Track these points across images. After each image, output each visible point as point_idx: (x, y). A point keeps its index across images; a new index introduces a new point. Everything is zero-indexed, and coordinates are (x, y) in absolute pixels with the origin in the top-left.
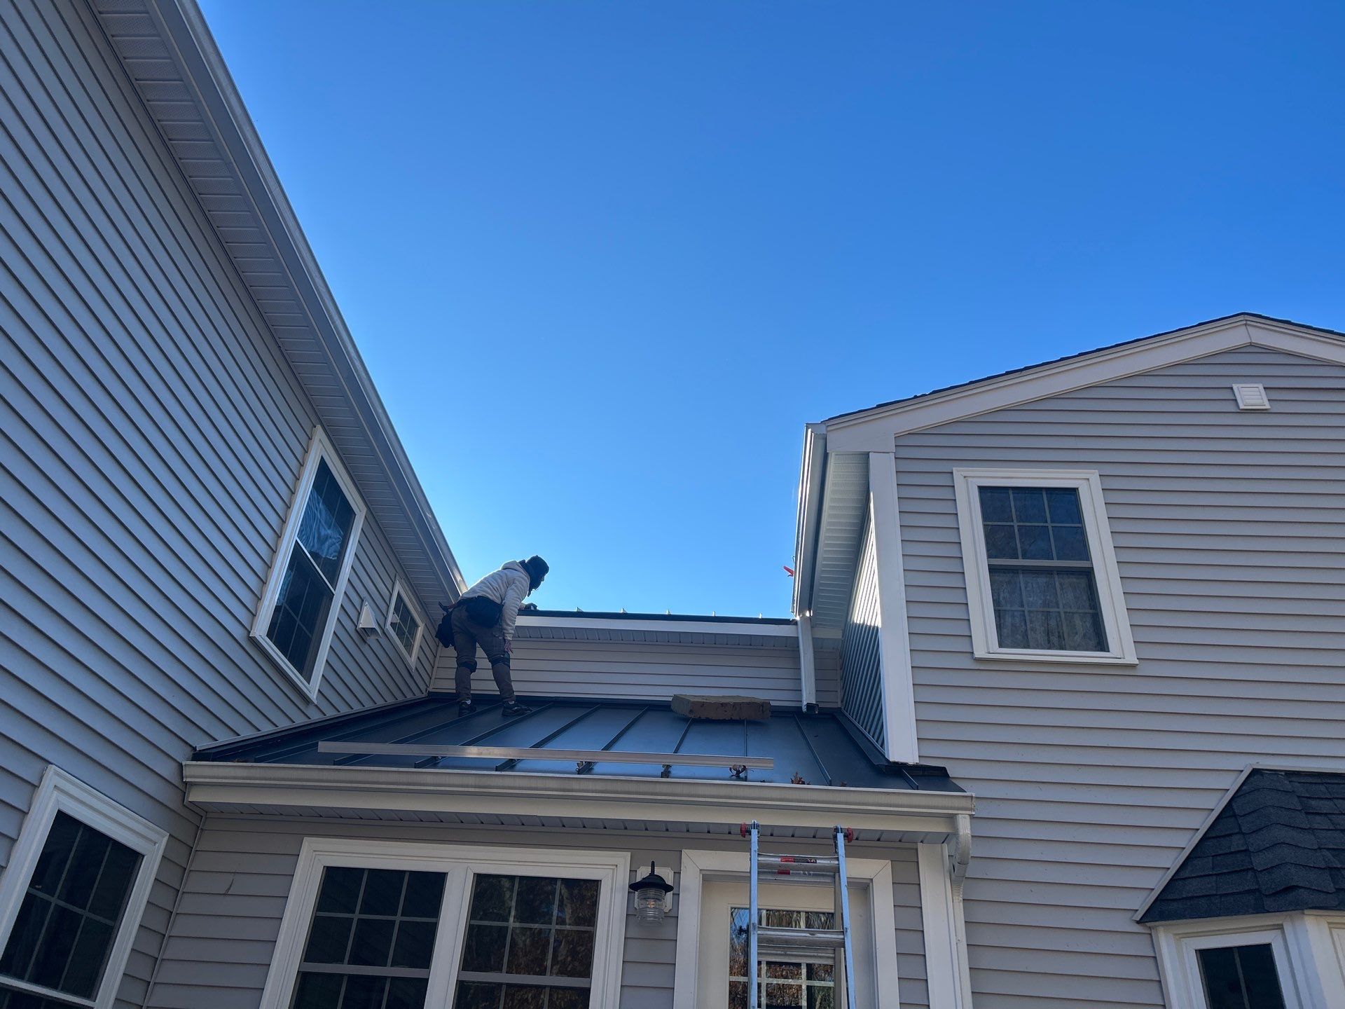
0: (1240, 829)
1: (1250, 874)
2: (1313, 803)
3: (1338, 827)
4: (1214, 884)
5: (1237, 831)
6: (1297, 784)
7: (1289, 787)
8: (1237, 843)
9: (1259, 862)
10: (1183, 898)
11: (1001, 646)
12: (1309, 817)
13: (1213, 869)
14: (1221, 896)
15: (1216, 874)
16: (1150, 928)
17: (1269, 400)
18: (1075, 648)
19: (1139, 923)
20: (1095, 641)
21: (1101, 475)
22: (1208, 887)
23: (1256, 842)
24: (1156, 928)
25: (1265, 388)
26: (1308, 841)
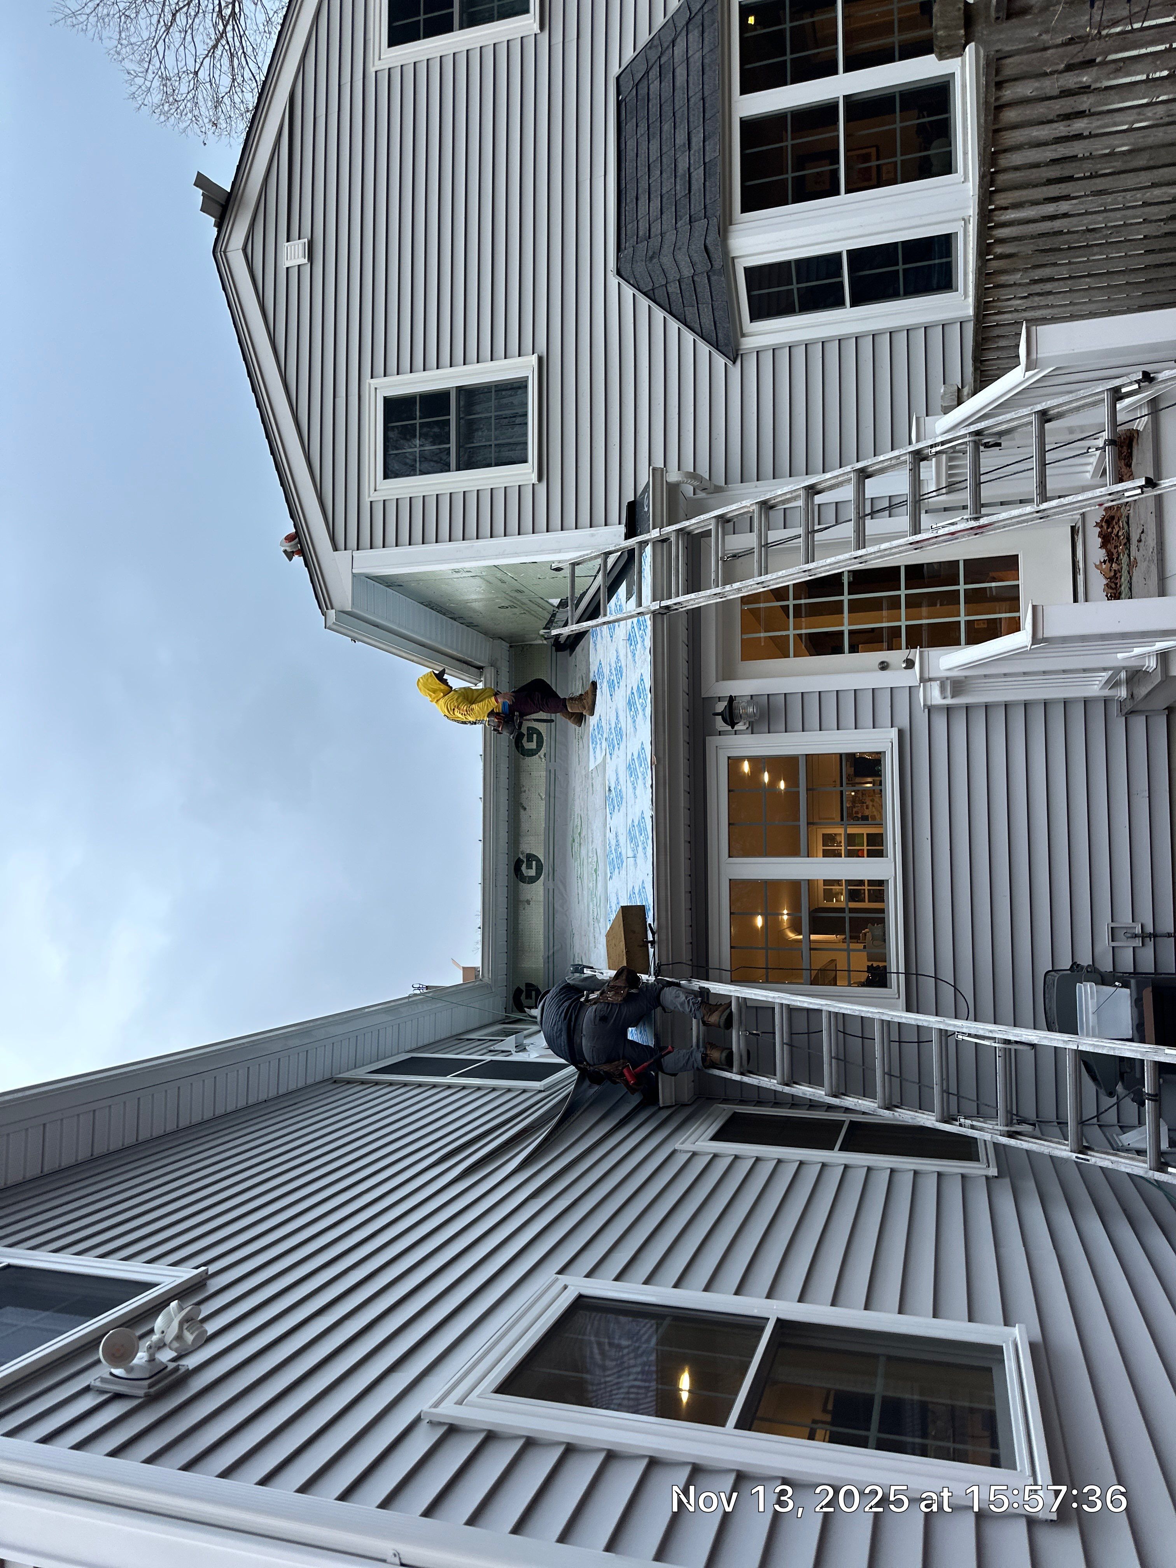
0: (663, 285)
1: (696, 278)
2: (641, 233)
3: (659, 216)
4: (704, 305)
5: (664, 287)
6: (627, 244)
7: (631, 250)
8: (673, 288)
9: (687, 272)
10: (715, 328)
11: (525, 461)
12: (652, 236)
13: (693, 306)
14: (712, 300)
15: (697, 303)
16: (737, 355)
17: (299, 239)
18: (525, 404)
19: (734, 362)
20: (519, 388)
21: (372, 378)
22: (706, 311)
23: (673, 274)
24: (737, 350)
25: (288, 241)
26: (670, 237)
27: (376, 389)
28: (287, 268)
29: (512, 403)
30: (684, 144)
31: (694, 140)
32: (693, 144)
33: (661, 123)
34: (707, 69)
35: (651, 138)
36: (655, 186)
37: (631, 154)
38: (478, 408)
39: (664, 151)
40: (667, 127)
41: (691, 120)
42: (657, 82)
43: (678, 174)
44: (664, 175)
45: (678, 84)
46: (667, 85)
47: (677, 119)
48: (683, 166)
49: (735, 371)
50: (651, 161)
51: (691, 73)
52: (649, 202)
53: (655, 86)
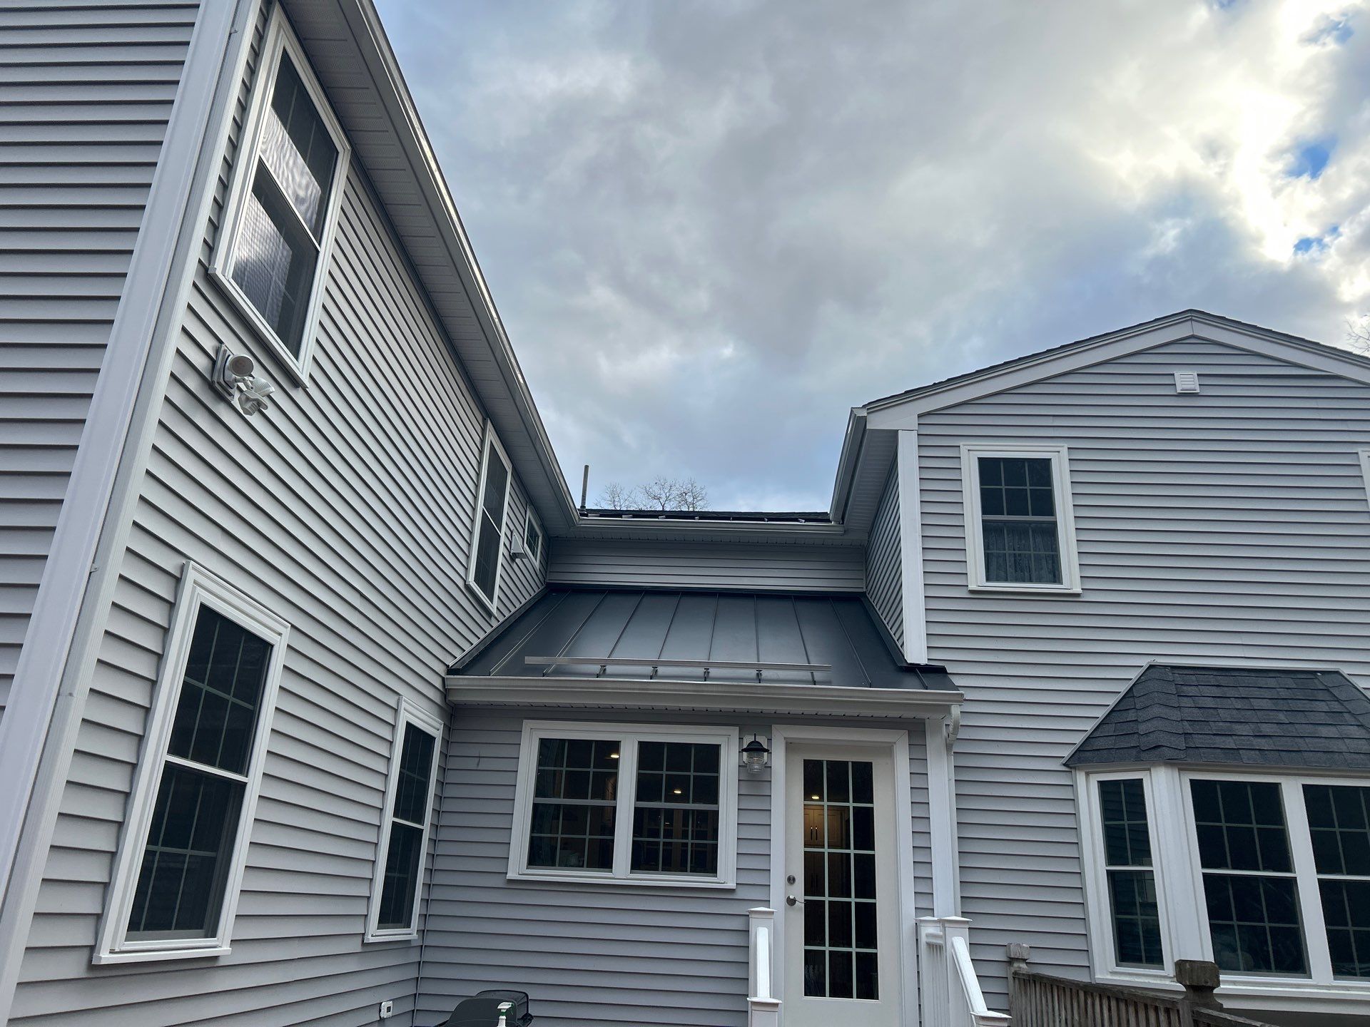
0: (1135, 706)
1: (1136, 735)
2: (1185, 688)
3: (1197, 706)
4: (1113, 742)
5: (1133, 707)
6: (1177, 675)
7: (1171, 678)
8: (1131, 715)
9: (1142, 728)
10: (1094, 750)
11: (988, 579)
12: (1180, 698)
13: (1114, 731)
14: (1115, 749)
15: (1116, 736)
16: (1071, 768)
17: (1200, 385)
18: (1040, 580)
19: (1064, 765)
20: (1054, 576)
21: (1069, 448)
22: (1109, 743)
23: (1143, 715)
24: (1075, 768)
25: (1198, 375)
26: (1175, 715)
27: (1059, 452)
28: (1173, 375)
29: (1042, 569)
30: (1261, 732)
31: (1262, 741)
32: (1259, 740)
33: (1286, 711)
34: (1329, 756)
35: (1274, 701)
36: (1227, 703)
37: (1262, 682)
38: (1039, 540)
39: (1258, 713)
40: (1282, 717)
41: (1285, 739)
42: (1326, 709)
43: (1233, 725)
44: (1235, 712)
45: (1320, 728)
46: (1322, 718)
47: (1285, 726)
48: (1239, 729)
49: (1056, 766)
50: (1252, 700)
51: (1327, 741)
52: (1213, 697)
53: (1323, 707)
